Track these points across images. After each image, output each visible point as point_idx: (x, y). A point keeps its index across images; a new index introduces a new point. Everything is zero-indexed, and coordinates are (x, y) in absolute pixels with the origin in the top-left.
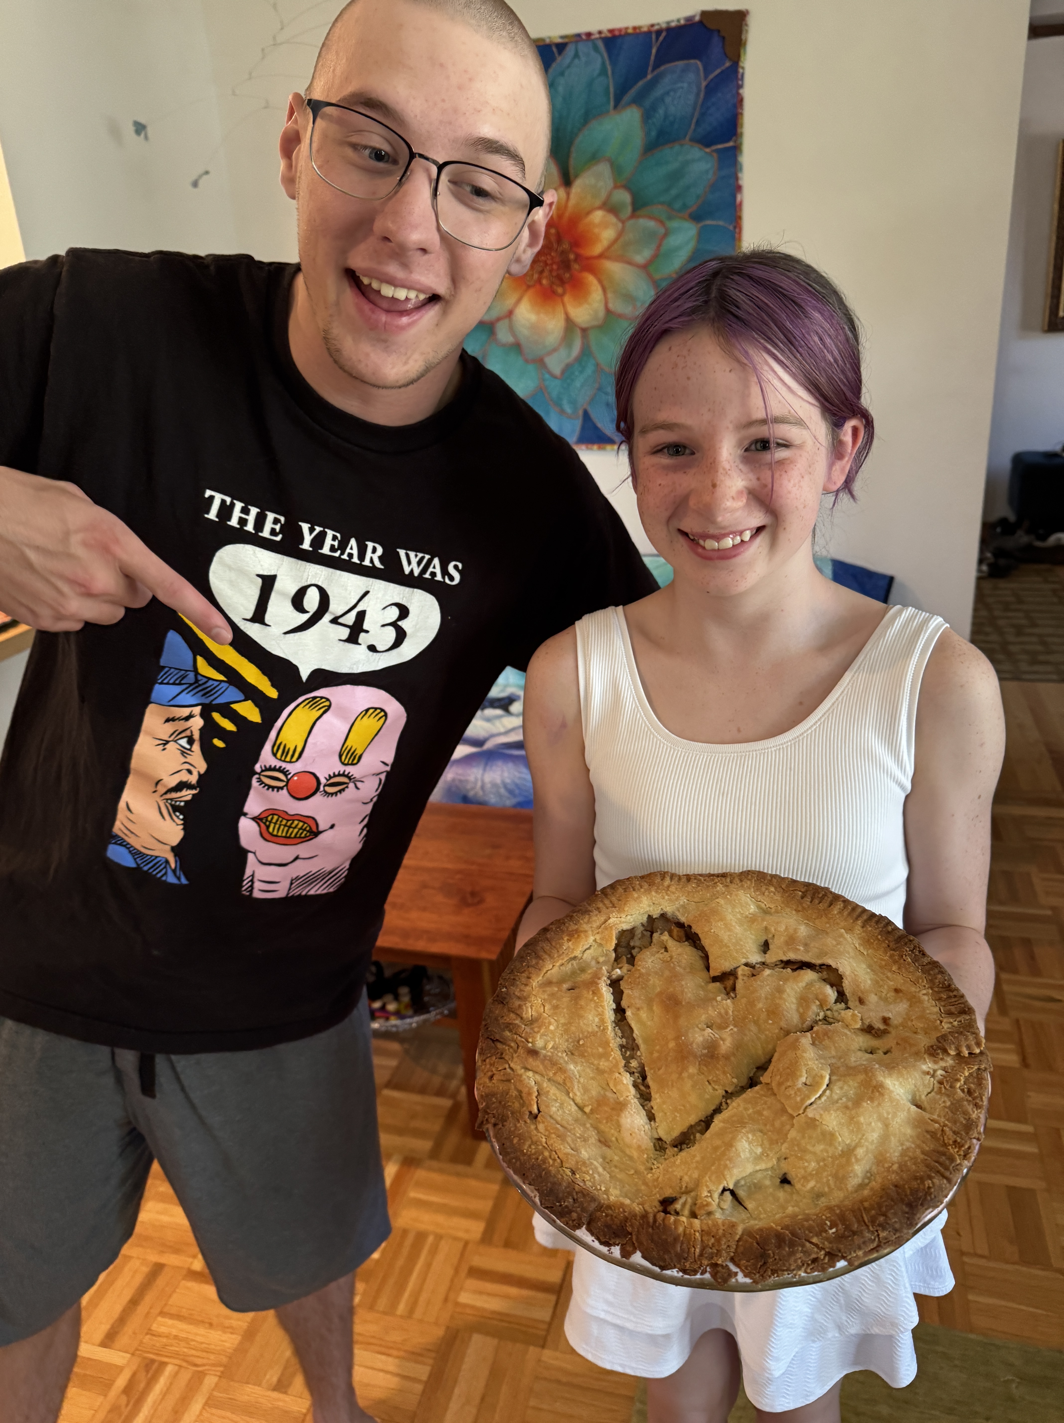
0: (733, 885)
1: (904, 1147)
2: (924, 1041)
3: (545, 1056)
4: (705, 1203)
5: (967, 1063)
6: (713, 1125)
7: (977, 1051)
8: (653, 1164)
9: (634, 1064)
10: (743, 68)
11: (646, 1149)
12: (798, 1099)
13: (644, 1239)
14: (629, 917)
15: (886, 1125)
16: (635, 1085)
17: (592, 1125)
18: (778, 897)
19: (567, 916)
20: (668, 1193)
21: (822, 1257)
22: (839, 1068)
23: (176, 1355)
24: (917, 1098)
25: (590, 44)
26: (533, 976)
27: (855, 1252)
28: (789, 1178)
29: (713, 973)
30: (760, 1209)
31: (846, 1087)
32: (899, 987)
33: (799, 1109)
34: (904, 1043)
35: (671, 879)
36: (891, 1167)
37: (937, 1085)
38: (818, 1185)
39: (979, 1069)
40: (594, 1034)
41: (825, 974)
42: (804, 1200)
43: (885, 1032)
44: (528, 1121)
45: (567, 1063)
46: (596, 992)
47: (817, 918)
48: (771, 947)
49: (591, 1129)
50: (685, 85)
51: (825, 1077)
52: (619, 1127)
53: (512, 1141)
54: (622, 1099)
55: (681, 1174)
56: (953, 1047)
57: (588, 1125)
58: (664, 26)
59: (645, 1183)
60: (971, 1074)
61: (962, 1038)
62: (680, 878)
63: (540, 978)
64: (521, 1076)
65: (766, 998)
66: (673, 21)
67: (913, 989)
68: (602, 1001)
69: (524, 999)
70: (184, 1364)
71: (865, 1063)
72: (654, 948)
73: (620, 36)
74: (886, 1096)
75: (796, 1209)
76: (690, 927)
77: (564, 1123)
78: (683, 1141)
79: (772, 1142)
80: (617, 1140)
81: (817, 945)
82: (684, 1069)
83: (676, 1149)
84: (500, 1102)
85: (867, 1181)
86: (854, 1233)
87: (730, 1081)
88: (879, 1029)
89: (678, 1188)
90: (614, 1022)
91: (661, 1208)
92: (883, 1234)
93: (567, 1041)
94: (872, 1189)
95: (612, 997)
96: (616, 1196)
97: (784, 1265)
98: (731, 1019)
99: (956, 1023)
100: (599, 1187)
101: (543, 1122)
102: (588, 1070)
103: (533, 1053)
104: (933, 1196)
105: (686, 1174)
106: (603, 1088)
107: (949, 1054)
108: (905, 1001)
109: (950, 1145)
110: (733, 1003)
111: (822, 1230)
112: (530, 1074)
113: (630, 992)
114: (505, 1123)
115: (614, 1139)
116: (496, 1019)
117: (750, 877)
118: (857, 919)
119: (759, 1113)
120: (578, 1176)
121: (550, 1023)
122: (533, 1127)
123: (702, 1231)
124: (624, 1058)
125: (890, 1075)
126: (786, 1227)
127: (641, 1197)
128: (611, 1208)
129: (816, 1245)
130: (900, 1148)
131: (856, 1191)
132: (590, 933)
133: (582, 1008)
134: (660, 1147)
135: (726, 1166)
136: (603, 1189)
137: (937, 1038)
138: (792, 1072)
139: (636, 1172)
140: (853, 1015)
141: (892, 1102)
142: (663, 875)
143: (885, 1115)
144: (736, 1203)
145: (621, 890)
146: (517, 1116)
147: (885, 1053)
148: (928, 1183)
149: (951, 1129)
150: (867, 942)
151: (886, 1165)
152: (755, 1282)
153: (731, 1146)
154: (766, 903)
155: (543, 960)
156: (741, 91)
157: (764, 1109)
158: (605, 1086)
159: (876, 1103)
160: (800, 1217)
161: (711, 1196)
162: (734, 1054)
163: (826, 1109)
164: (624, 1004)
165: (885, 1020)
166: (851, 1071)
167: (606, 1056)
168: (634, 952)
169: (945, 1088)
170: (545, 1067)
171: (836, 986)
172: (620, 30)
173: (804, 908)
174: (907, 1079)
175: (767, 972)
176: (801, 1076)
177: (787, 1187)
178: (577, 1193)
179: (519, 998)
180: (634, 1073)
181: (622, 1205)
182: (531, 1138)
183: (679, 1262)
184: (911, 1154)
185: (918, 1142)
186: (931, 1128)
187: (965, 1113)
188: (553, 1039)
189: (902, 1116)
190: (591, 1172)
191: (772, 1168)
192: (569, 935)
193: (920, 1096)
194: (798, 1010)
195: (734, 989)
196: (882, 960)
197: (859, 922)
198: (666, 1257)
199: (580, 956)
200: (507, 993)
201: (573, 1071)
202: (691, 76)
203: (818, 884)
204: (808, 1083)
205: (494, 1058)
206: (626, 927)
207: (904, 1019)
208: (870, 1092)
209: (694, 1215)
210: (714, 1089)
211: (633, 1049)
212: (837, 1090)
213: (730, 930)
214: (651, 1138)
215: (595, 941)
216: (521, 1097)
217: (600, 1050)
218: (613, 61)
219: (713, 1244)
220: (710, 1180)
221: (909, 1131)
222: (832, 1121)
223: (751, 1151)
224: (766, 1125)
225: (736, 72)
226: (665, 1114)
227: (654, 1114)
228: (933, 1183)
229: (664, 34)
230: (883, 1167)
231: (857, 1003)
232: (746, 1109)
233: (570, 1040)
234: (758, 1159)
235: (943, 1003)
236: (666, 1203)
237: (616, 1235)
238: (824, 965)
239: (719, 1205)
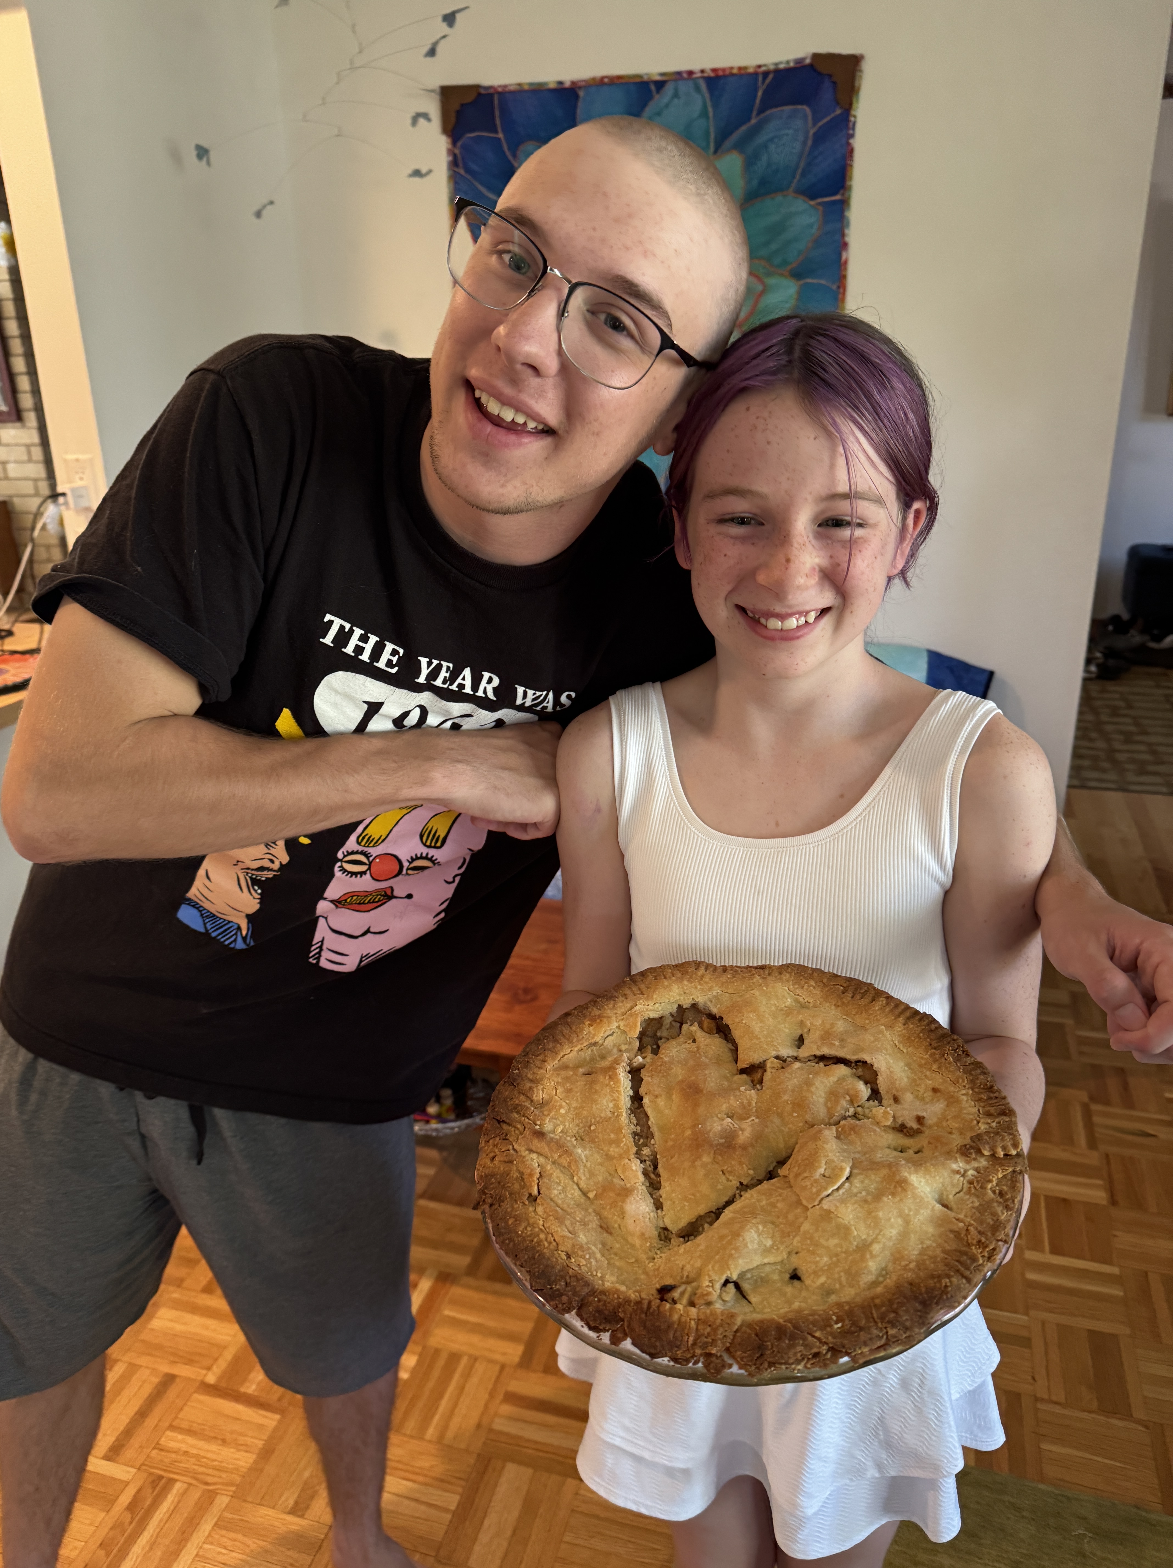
0: (770, 978)
1: (925, 1246)
2: (957, 1140)
3: (552, 1139)
4: (705, 1292)
5: (1002, 1165)
6: (723, 1214)
7: (1014, 1152)
8: (656, 1254)
9: (646, 1151)
10: (855, 117)
11: (650, 1237)
12: (814, 1190)
13: (636, 1325)
14: (657, 1005)
15: (907, 1222)
16: (645, 1173)
17: (594, 1211)
18: (817, 992)
19: (590, 1002)
20: (669, 1281)
21: (824, 1352)
22: (862, 1162)
23: (186, 1472)
24: (945, 1197)
25: (690, 83)
26: (549, 1060)
27: (860, 1348)
28: (800, 1274)
29: (742, 1065)
30: (765, 1303)
31: (866, 1182)
32: (937, 1086)
33: (814, 1200)
34: (936, 1142)
35: (706, 969)
36: (907, 1265)
37: (966, 1185)
38: (829, 1282)
39: (1014, 1171)
40: (607, 1120)
41: (860, 1071)
42: (814, 1297)
43: (918, 1132)
44: (527, 1203)
45: (574, 1147)
46: (613, 1077)
47: (857, 1013)
48: (806, 1042)
49: (593, 1214)
50: (790, 132)
51: (845, 1169)
52: (622, 1214)
53: (507, 1222)
54: (628, 1185)
55: (683, 1263)
56: (987, 1147)
57: (590, 1210)
58: (772, 67)
59: (645, 1273)
60: (1004, 1177)
61: (998, 1138)
62: (715, 968)
63: (556, 1062)
64: (524, 1157)
65: (793, 1091)
66: (781, 63)
67: (952, 1089)
68: (619, 1087)
69: (536, 1081)
70: (194, 1482)
71: (891, 1160)
72: (681, 1039)
73: (725, 76)
74: (909, 1192)
75: (803, 1305)
76: (721, 1018)
77: (565, 1206)
78: (690, 1232)
79: (785, 1235)
80: (619, 1226)
81: (853, 1041)
82: (699, 1157)
83: (681, 1239)
84: (499, 1183)
85: (881, 1279)
86: (861, 1329)
87: (746, 1172)
88: (911, 1128)
89: (679, 1278)
90: (630, 1109)
91: (658, 1296)
92: (892, 1332)
93: (578, 1125)
94: (885, 1287)
95: (630, 1084)
96: (612, 1283)
97: (782, 1357)
98: (754, 1110)
99: (994, 1124)
100: (594, 1273)
101: (542, 1205)
102: (596, 1155)
103: (540, 1134)
104: (949, 1296)
105: (689, 1263)
106: (610, 1174)
107: (983, 1155)
108: (942, 1101)
109: (973, 1245)
110: (757, 1094)
111: (825, 1324)
112: (534, 1156)
113: (649, 1079)
114: (502, 1204)
115: (616, 1226)
116: (505, 1101)
117: (789, 970)
118: (899, 1016)
119: (773, 1205)
120: (573, 1260)
121: (561, 1107)
122: (531, 1209)
123: (699, 1320)
124: (636, 1145)
125: (916, 1172)
126: (790, 1321)
127: (640, 1286)
128: (605, 1295)
129: (819, 1339)
130: (920, 1246)
131: (869, 1289)
132: (614, 1019)
133: (596, 1092)
134: (666, 1237)
135: (731, 1255)
136: (599, 1275)
137: (971, 1138)
138: (811, 1163)
139: (637, 1261)
140: (885, 1113)
141: (915, 1199)
142: (697, 964)
143: (906, 1211)
144: (740, 1296)
145: (651, 977)
146: (514, 1197)
147: (916, 1153)
148: (945, 1281)
149: (976, 1229)
150: (908, 1040)
151: (903, 1263)
152: (751, 1375)
153: (739, 1235)
154: (804, 997)
155: (561, 1044)
156: (851, 141)
157: (778, 1201)
158: (612, 1172)
159: (898, 1198)
160: (805, 1312)
161: (712, 1286)
162: (752, 1146)
163: (843, 1201)
164: (642, 1091)
165: (920, 1120)
166: (875, 1165)
167: (617, 1142)
168: (660, 1042)
169: (975, 1188)
170: (551, 1150)
171: (870, 1083)
172: (724, 70)
173: (843, 1003)
174: (934, 1177)
175: (797, 1065)
176: (820, 1167)
177: (796, 1282)
178: (570, 1277)
179: (531, 1081)
180: (645, 1161)
181: (617, 1291)
182: (528, 1220)
183: (671, 1350)
184: (930, 1253)
185: (940, 1241)
186: (955, 1228)
187: (994, 1214)
188: (563, 1123)
189: (925, 1213)
190: (587, 1257)
191: (782, 1262)
192: (590, 1020)
193: (947, 1196)
194: (826, 1104)
195: (761, 1082)
196: (922, 1058)
197: (901, 1019)
198: (658, 1344)
199: (601, 1042)
200: (519, 1075)
201: (580, 1155)
202: (798, 123)
203: (861, 979)
204: (826, 1174)
205: (498, 1139)
206: (653, 1015)
207: (939, 1118)
208: (892, 1187)
209: (692, 1304)
210: (728, 1180)
211: (647, 1138)
212: (857, 1183)
213: (762, 1021)
214: (656, 1227)
215: (618, 1027)
216: (523, 1180)
217: (612, 1136)
218: (715, 105)
219: (709, 1334)
220: (713, 1269)
221: (931, 1230)
222: (848, 1214)
223: (760, 1243)
224: (778, 1217)
225: (848, 121)
226: (674, 1202)
227: (662, 1204)
228: (951, 1282)
229: (771, 76)
230: (900, 1265)
231: (892, 1101)
232: (759, 1201)
233: (581, 1125)
234: (767, 1251)
235: (982, 1104)
236: (664, 1291)
237: (607, 1320)
238: (859, 1061)
239: (720, 1296)
